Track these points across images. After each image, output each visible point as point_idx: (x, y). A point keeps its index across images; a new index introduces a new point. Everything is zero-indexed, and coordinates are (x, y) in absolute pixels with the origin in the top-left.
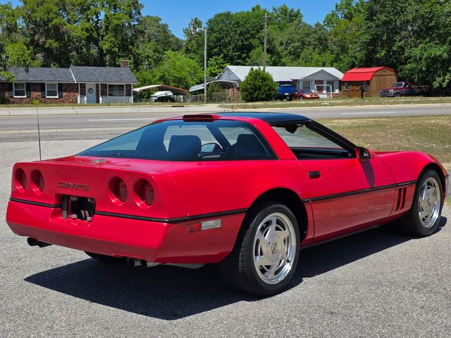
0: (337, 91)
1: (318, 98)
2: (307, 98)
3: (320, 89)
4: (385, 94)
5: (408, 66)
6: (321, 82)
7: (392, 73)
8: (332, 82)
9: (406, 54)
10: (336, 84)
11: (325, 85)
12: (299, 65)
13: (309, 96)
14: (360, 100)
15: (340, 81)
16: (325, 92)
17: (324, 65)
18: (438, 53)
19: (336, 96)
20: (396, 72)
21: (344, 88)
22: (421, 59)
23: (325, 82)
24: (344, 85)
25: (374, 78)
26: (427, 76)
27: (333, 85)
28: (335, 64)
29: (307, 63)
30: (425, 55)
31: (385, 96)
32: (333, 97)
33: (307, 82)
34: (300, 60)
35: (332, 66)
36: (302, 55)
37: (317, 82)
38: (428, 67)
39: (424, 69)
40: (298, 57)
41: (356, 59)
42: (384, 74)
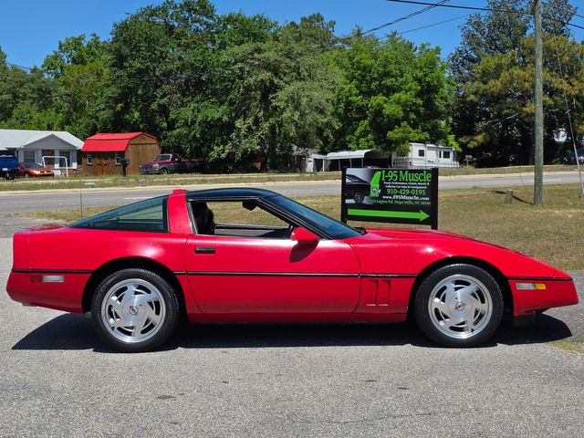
0: (75, 165)
1: (52, 175)
2: (36, 176)
3: (50, 162)
4: (147, 170)
5: (175, 132)
6: (52, 153)
7: (154, 141)
8: (67, 152)
9: (172, 116)
10: (73, 156)
11: (57, 157)
12: (12, 127)
13: (38, 173)
14: (121, 178)
15: (79, 151)
16: (57, 166)
17: (50, 128)
18: (217, 116)
19: (74, 173)
20: (159, 140)
21: (85, 161)
22: (193, 122)
23: (57, 153)
24: (85, 157)
25: (130, 148)
26: (203, 145)
27: (68, 157)
28: (66, 127)
29: (24, 124)
30: (200, 117)
31: (148, 173)
32: (70, 174)
33: (30, 152)
34: (13, 121)
35: (63, 129)
36: (15, 112)
37: (45, 152)
38: (203, 133)
39: (198, 136)
40: (9, 115)
41: (98, 121)
42: (143, 142)
